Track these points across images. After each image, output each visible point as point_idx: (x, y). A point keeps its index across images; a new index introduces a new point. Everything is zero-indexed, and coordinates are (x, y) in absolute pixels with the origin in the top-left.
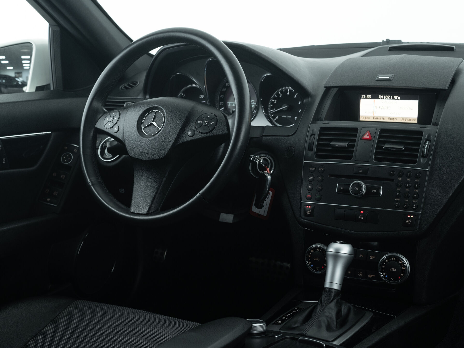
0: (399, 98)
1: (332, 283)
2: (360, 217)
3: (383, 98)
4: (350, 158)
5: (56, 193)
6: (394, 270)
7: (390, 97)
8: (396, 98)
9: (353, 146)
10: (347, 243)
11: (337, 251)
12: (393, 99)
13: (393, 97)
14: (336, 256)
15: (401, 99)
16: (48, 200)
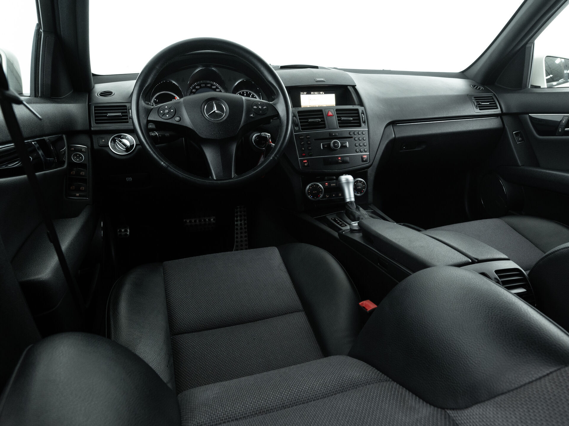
0: (323, 93)
1: (350, 198)
2: (339, 161)
3: (314, 94)
4: (325, 127)
5: (83, 188)
6: (360, 187)
7: (318, 93)
8: (322, 93)
9: (324, 121)
10: (349, 174)
11: (347, 180)
12: (320, 94)
13: (320, 93)
14: (348, 182)
15: (324, 94)
16: (78, 195)
